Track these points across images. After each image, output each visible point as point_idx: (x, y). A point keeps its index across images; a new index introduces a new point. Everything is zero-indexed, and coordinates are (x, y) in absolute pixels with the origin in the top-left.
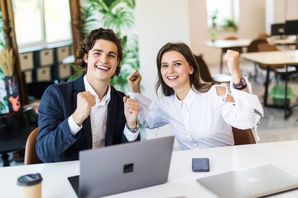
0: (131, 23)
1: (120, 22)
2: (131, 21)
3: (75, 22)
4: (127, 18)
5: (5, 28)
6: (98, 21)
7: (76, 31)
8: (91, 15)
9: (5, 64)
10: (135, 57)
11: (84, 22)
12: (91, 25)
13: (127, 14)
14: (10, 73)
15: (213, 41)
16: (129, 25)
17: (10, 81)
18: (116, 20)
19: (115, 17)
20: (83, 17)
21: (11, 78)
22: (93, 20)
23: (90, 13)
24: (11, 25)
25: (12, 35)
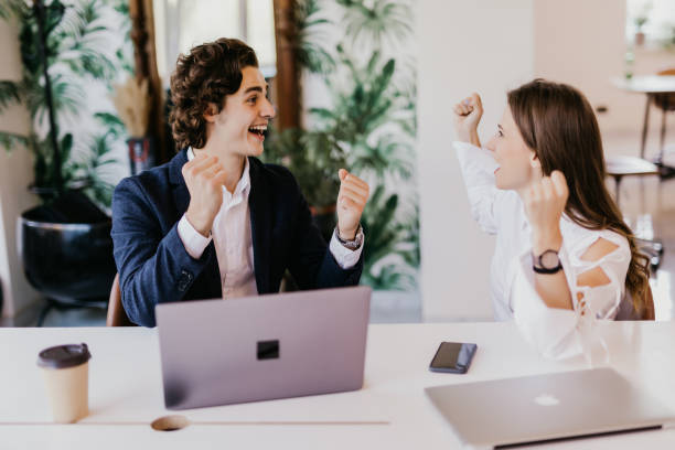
0: (405, 30)
1: (383, 27)
2: (407, 26)
3: (282, 25)
4: (397, 18)
5: (135, 35)
6: (332, 23)
7: (284, 43)
8: (317, 10)
9: (130, 111)
10: (411, 106)
11: (302, 25)
12: (316, 32)
13: (399, 10)
14: (139, 130)
15: (629, 77)
16: (400, 36)
17: (137, 149)
18: (374, 23)
19: (372, 14)
20: (300, 14)
21: (140, 141)
22: (322, 21)
23: (315, 6)
24: (149, 28)
25: (149, 48)
